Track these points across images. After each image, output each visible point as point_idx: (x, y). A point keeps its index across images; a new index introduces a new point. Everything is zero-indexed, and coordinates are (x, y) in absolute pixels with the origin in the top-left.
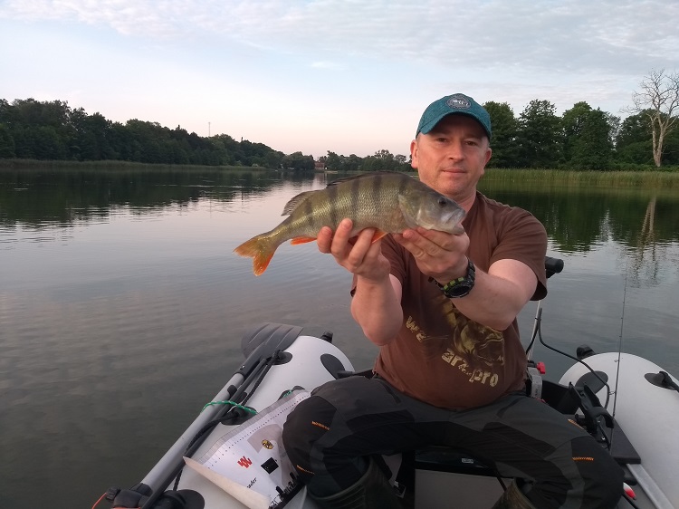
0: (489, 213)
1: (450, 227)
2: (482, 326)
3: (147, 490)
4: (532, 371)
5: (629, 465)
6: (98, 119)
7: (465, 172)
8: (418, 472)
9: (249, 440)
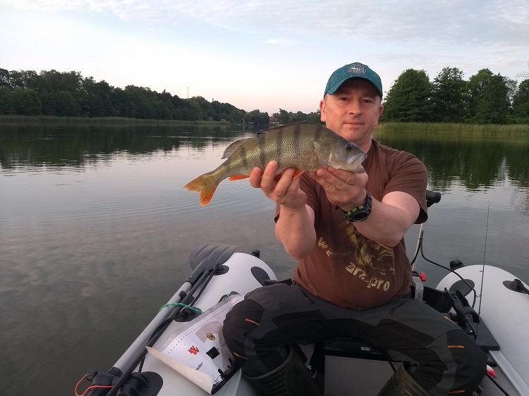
0: (382, 156)
1: (354, 168)
2: (377, 244)
3: (118, 372)
4: (416, 280)
5: (491, 352)
6: (104, 85)
7: (363, 124)
8: (327, 357)
9: (196, 334)
